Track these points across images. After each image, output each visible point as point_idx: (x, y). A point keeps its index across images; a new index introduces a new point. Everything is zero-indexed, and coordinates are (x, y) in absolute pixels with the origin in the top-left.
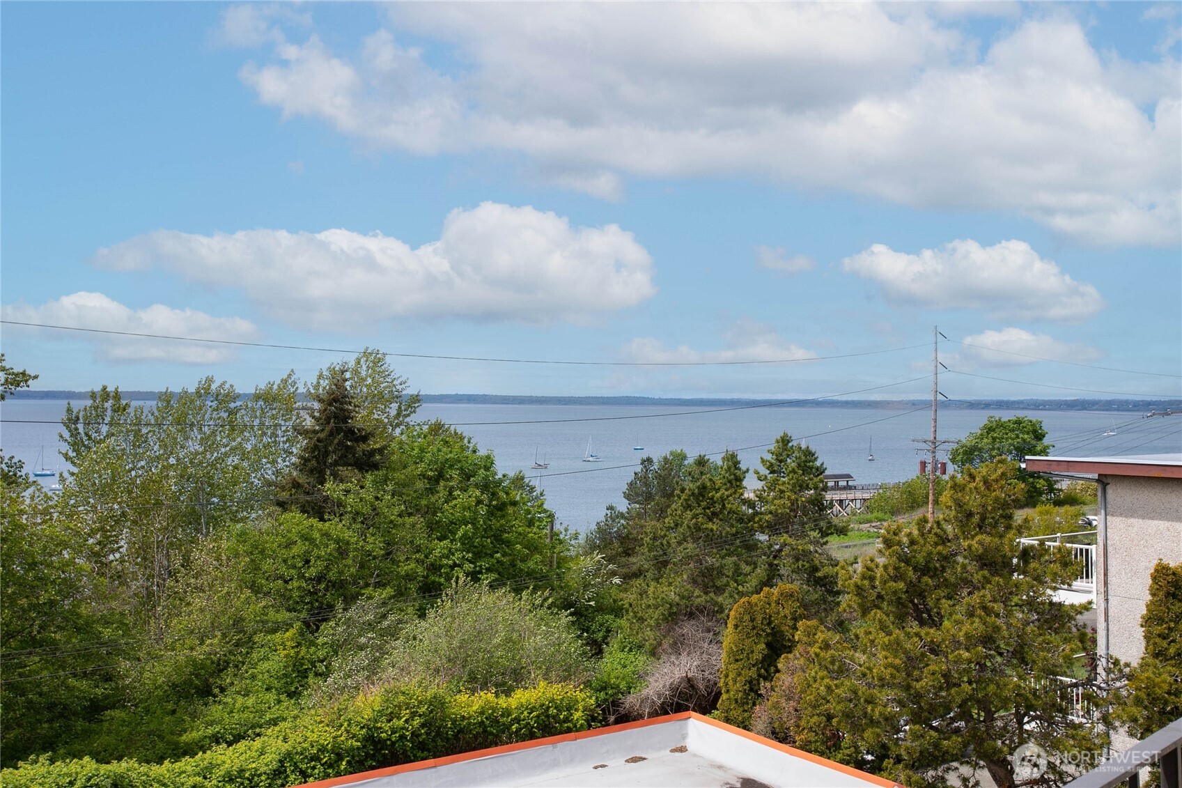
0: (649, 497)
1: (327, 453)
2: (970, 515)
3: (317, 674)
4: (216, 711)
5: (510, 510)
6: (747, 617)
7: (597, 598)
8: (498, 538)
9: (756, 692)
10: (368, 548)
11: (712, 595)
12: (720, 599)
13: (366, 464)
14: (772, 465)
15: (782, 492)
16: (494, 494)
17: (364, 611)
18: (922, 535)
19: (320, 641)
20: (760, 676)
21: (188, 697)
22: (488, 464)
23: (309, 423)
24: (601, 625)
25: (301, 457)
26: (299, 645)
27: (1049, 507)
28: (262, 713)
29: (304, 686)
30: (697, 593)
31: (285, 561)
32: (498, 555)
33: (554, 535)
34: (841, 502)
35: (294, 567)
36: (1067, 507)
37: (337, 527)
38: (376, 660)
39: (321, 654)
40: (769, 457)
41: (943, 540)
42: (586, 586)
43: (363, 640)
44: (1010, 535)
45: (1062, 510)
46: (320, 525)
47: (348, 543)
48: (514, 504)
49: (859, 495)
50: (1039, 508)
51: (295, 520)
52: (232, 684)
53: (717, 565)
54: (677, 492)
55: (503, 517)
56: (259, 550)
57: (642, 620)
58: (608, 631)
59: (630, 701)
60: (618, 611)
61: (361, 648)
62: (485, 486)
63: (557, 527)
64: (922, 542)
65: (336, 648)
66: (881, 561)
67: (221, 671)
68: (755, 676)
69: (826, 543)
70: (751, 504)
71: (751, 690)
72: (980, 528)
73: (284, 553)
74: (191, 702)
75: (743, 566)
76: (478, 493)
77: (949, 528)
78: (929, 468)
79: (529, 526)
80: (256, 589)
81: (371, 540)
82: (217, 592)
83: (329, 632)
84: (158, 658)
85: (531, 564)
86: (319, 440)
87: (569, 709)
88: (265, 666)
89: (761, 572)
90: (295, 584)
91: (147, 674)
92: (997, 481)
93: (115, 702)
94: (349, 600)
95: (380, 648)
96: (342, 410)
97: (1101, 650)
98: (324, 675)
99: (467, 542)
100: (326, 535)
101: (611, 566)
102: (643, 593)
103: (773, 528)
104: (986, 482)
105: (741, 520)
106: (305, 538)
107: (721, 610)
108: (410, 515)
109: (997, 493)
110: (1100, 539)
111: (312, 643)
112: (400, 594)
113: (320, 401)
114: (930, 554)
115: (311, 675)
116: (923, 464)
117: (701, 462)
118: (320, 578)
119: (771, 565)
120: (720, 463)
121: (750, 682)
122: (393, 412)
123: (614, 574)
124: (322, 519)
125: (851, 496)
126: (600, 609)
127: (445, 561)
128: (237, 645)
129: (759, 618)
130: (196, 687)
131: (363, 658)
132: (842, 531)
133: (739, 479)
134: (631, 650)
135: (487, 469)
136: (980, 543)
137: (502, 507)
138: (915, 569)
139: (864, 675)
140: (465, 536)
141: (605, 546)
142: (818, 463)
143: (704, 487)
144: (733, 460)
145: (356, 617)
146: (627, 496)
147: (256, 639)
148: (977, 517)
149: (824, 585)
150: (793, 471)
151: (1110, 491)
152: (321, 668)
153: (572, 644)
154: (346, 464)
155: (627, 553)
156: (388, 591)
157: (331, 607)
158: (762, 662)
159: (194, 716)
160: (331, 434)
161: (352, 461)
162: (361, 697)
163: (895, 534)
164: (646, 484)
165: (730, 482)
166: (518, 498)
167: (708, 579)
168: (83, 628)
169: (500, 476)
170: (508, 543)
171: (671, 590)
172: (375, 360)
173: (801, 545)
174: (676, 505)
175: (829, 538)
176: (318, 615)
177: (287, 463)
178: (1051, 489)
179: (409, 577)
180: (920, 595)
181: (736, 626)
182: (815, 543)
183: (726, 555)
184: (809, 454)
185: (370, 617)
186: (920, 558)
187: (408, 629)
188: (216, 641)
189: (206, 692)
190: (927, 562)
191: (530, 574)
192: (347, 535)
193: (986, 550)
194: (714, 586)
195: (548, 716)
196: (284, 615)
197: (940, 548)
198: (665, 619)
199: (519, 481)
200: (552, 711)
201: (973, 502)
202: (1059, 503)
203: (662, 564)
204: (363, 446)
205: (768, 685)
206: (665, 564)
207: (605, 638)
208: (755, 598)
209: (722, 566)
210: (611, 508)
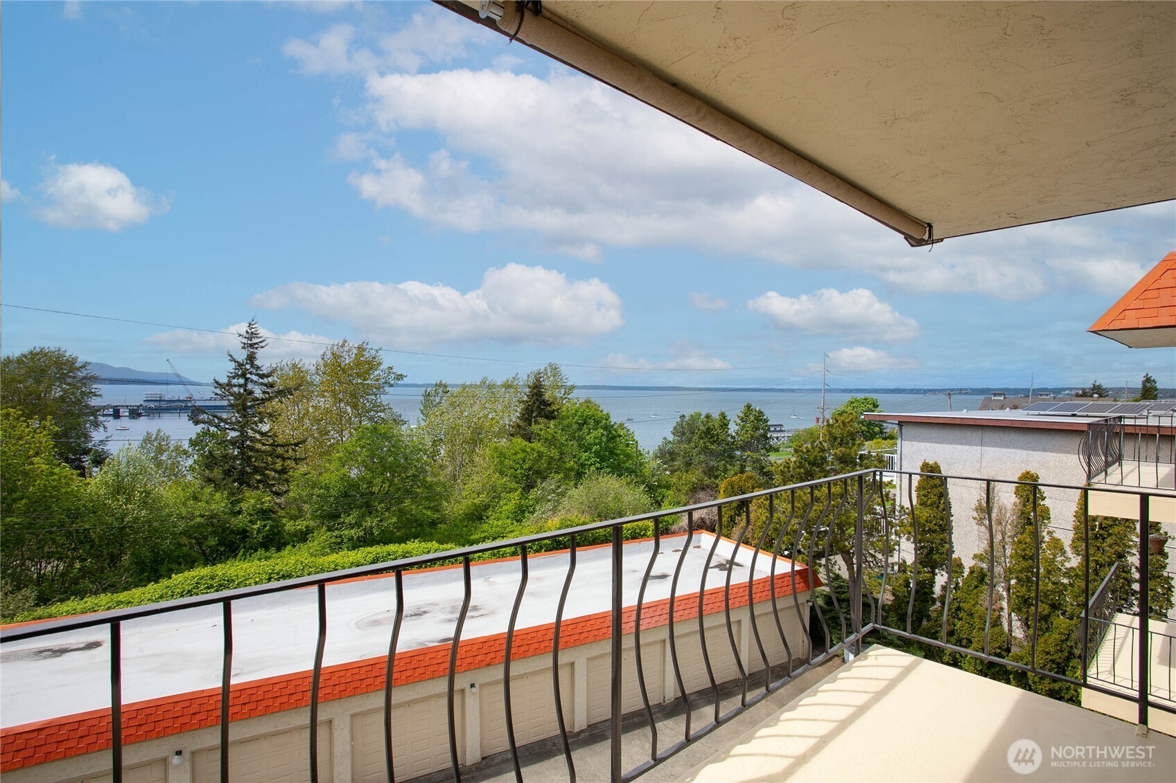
0: (683, 434)
1: (532, 412)
2: (835, 438)
3: (529, 512)
4: (485, 527)
5: (618, 439)
6: (730, 487)
7: (658, 481)
8: (611, 452)
9: (734, 522)
10: (552, 455)
11: (713, 479)
12: (717, 481)
13: (550, 416)
14: (742, 418)
15: (747, 431)
16: (610, 432)
17: (550, 484)
18: (813, 448)
19: (530, 497)
20: (735, 514)
21: (473, 521)
22: (607, 417)
23: (525, 398)
24: (660, 494)
25: (521, 413)
26: (521, 499)
27: (880, 440)
28: (505, 528)
29: (524, 517)
30: (706, 478)
31: (515, 461)
32: (612, 460)
33: (638, 451)
34: (777, 438)
35: (518, 463)
36: (888, 440)
37: (537, 445)
38: (556, 506)
39: (531, 503)
40: (741, 415)
41: (823, 450)
42: (653, 476)
43: (550, 497)
44: (855, 448)
45: (886, 442)
46: (530, 444)
47: (543, 453)
48: (620, 436)
49: (786, 434)
50: (875, 441)
51: (519, 441)
52: (491, 515)
53: (716, 465)
54: (697, 431)
55: (614, 442)
56: (502, 455)
57: (679, 491)
58: (663, 497)
59: (674, 527)
60: (668, 487)
61: (549, 501)
62: (606, 428)
63: (639, 448)
64: (812, 451)
65: (537, 500)
66: (793, 459)
67: (487, 509)
68: (733, 514)
69: (769, 456)
70: (733, 437)
71: (731, 520)
72: (840, 445)
73: (514, 457)
74: (474, 522)
75: (728, 466)
76: (602, 431)
77: (825, 445)
78: (821, 420)
79: (627, 447)
80: (501, 473)
81: (553, 451)
82: (484, 474)
83: (534, 494)
84: (459, 502)
85: (627, 465)
86: (529, 405)
87: (645, 530)
88: (505, 508)
89: (737, 468)
90: (519, 471)
91: (455, 509)
92: (848, 423)
93: (443, 521)
94: (544, 479)
95: (557, 501)
96: (539, 391)
97: (898, 503)
98: (533, 513)
99: (597, 454)
100: (533, 449)
101: (665, 466)
102: (680, 478)
103: (743, 448)
104: (843, 423)
105: (727, 444)
106: (524, 451)
107: (717, 486)
108: (571, 440)
109: (849, 428)
110: (899, 452)
111: (527, 498)
112: (567, 477)
113: (529, 387)
114: (816, 456)
115: (526, 513)
116: (818, 419)
117: (708, 417)
118: (530, 469)
119: (742, 465)
120: (718, 418)
121: (731, 517)
122: (563, 393)
123: (666, 469)
124: (530, 442)
125: (782, 435)
126: (660, 486)
127: (587, 462)
128: (494, 498)
129: (736, 487)
130: (476, 516)
131: (550, 505)
132: (777, 450)
133: (726, 425)
134: (674, 505)
135: (607, 420)
136: (840, 451)
137: (614, 438)
138: (809, 463)
139: (784, 512)
140: (596, 451)
141: (662, 457)
142: (765, 417)
143: (709, 428)
144: (723, 416)
145: (546, 487)
146: (673, 433)
147: (502, 495)
148: (839, 439)
149: (768, 476)
150: (752, 421)
151: (903, 429)
152: (531, 509)
153: (646, 500)
154: (541, 417)
155: (673, 460)
156: (561, 475)
157: (536, 482)
158: (737, 508)
159: (476, 528)
160: (534, 403)
161: (544, 415)
162: (550, 521)
163: (800, 447)
164: (682, 428)
165: (721, 426)
166: (622, 434)
167: (711, 472)
168: (429, 487)
169: (613, 423)
170: (617, 455)
171: (694, 476)
172: (555, 370)
173: (755, 456)
174: (696, 437)
175: (770, 453)
176: (530, 486)
177: (514, 416)
178: (881, 432)
179: (571, 469)
180: (811, 475)
181: (724, 491)
182: (764, 455)
183: (720, 461)
184: (760, 413)
185: (553, 487)
186: (812, 458)
187: (569, 493)
188: (484, 496)
189: (480, 518)
190: (815, 460)
191: (627, 469)
192: (542, 449)
193: (843, 455)
194: (714, 475)
195: (635, 533)
196: (514, 485)
197: (821, 454)
198: (691, 490)
199: (621, 426)
200: (638, 531)
201: (837, 432)
202: (885, 439)
203: (688, 464)
204: (549, 408)
205: (739, 518)
206: (690, 464)
207: (662, 499)
208: (734, 478)
209: (718, 466)
210: (665, 439)
